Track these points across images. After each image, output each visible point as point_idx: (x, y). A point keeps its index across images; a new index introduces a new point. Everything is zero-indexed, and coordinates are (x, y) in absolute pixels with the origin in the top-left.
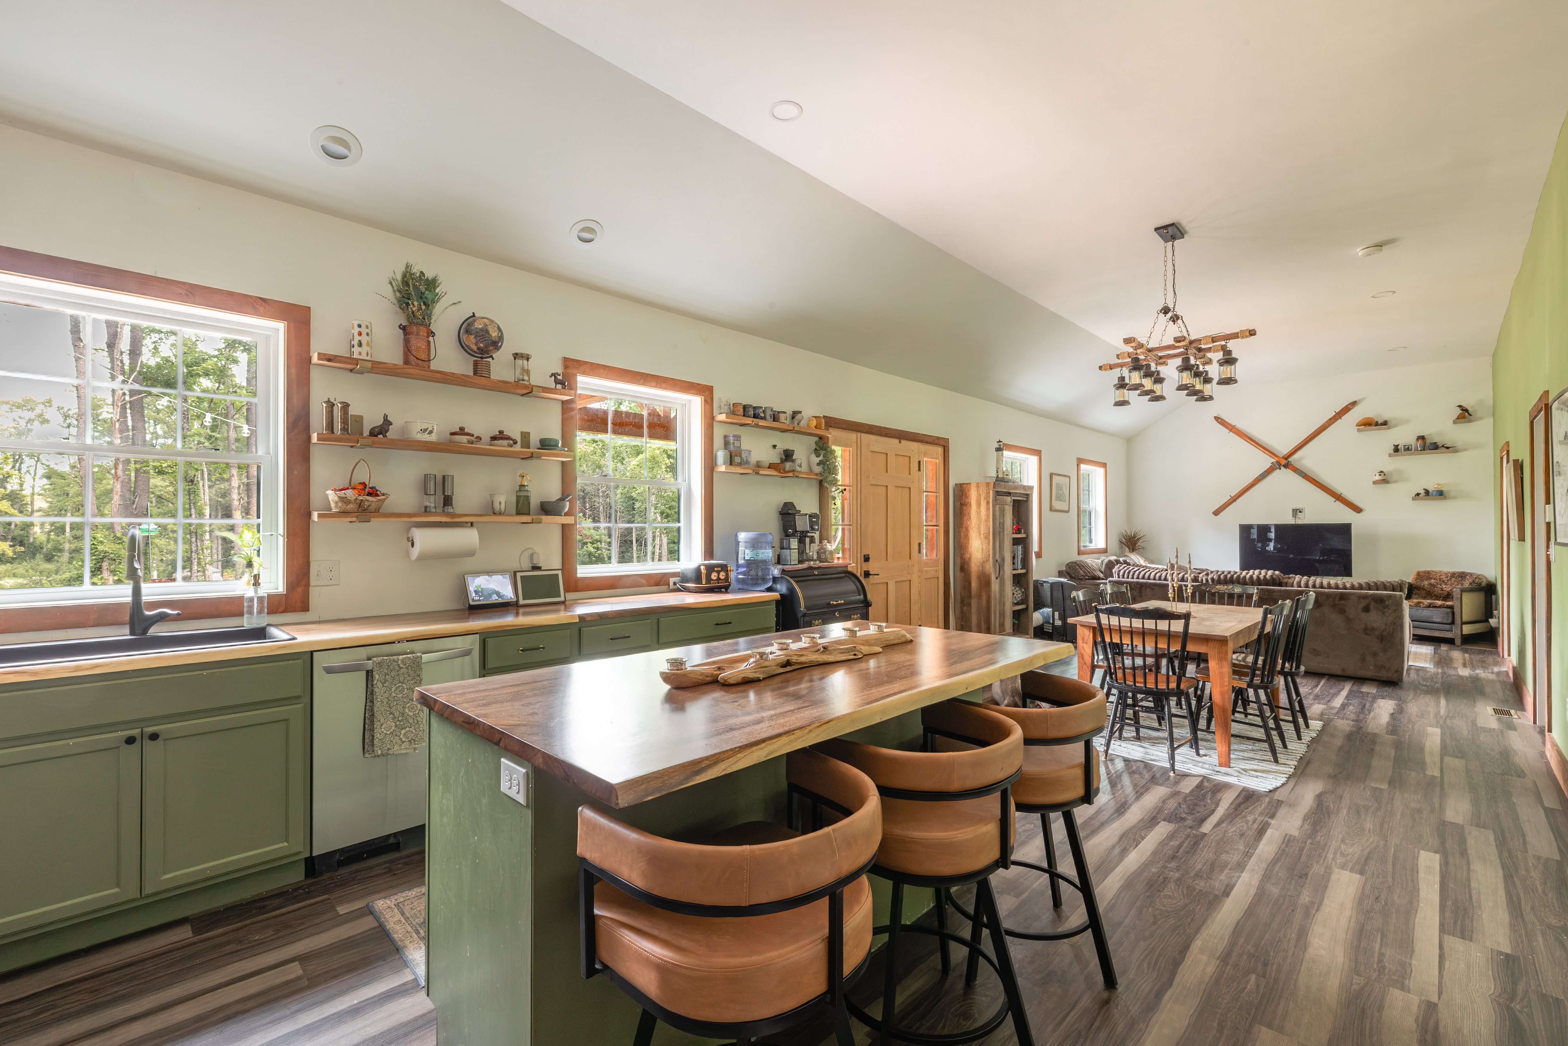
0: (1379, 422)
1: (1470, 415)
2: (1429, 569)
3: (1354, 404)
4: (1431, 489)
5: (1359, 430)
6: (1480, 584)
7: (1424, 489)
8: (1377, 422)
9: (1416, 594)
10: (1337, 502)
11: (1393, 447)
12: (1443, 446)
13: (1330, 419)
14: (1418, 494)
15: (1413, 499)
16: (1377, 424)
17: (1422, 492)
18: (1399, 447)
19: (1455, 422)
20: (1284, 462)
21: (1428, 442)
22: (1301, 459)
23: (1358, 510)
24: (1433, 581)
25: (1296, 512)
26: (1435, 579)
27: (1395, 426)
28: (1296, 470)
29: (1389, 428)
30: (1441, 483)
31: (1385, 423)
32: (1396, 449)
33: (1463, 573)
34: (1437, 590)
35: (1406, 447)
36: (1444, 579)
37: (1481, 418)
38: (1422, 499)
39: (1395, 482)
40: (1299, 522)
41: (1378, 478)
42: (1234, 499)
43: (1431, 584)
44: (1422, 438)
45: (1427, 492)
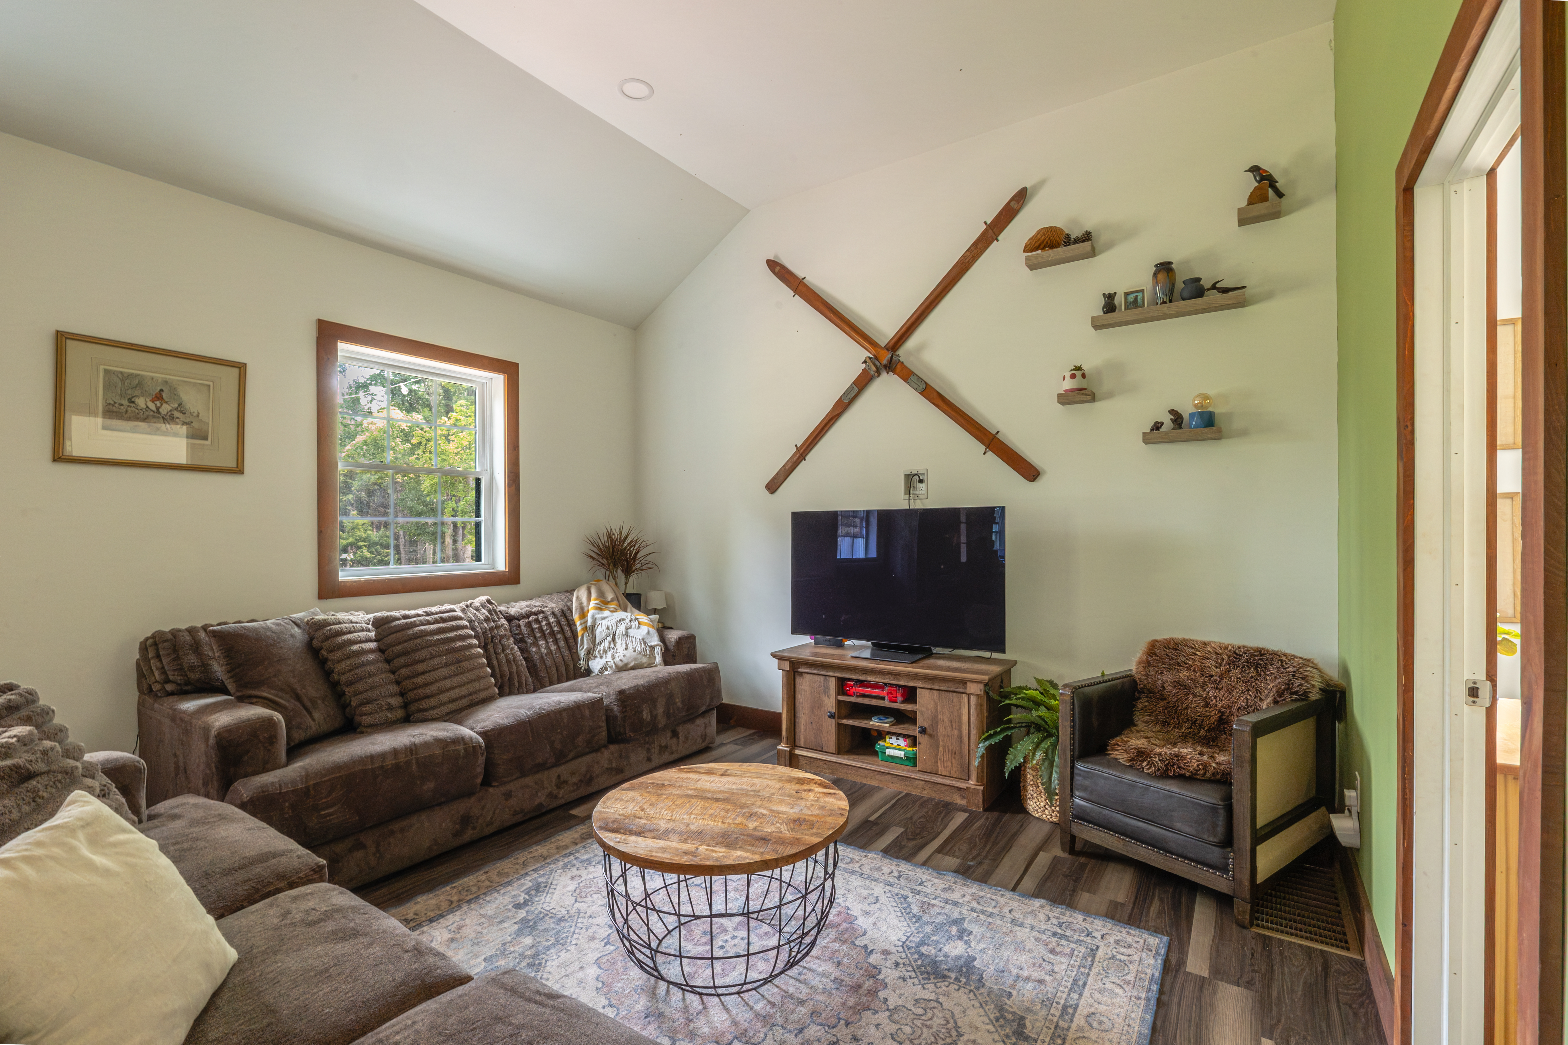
0: (1073, 236)
1: (1280, 195)
2: (1178, 635)
3: (1021, 197)
4: (1187, 409)
5: (1032, 266)
6: (1305, 695)
7: (1172, 412)
8: (1068, 236)
9: (1144, 709)
10: (990, 454)
11: (1102, 301)
12: (1214, 287)
13: (975, 244)
14: (1157, 426)
15: (1147, 439)
16: (1068, 241)
17: (1167, 419)
18: (1116, 301)
19: (1243, 221)
20: (885, 357)
21: (1181, 277)
22: (920, 348)
23: (1030, 473)
24: (1184, 674)
25: (912, 480)
26: (1189, 669)
27: (1110, 245)
28: (907, 375)
29: (1093, 253)
30: (1211, 392)
31: (1087, 237)
32: (1110, 305)
33: (1261, 653)
34: (1194, 705)
35: (1131, 298)
36: (1215, 671)
37: (1305, 203)
38: (1167, 440)
39: (1110, 395)
40: (918, 505)
41: (1068, 384)
42: (802, 453)
43: (1178, 684)
44: (1165, 268)
45: (1177, 419)
